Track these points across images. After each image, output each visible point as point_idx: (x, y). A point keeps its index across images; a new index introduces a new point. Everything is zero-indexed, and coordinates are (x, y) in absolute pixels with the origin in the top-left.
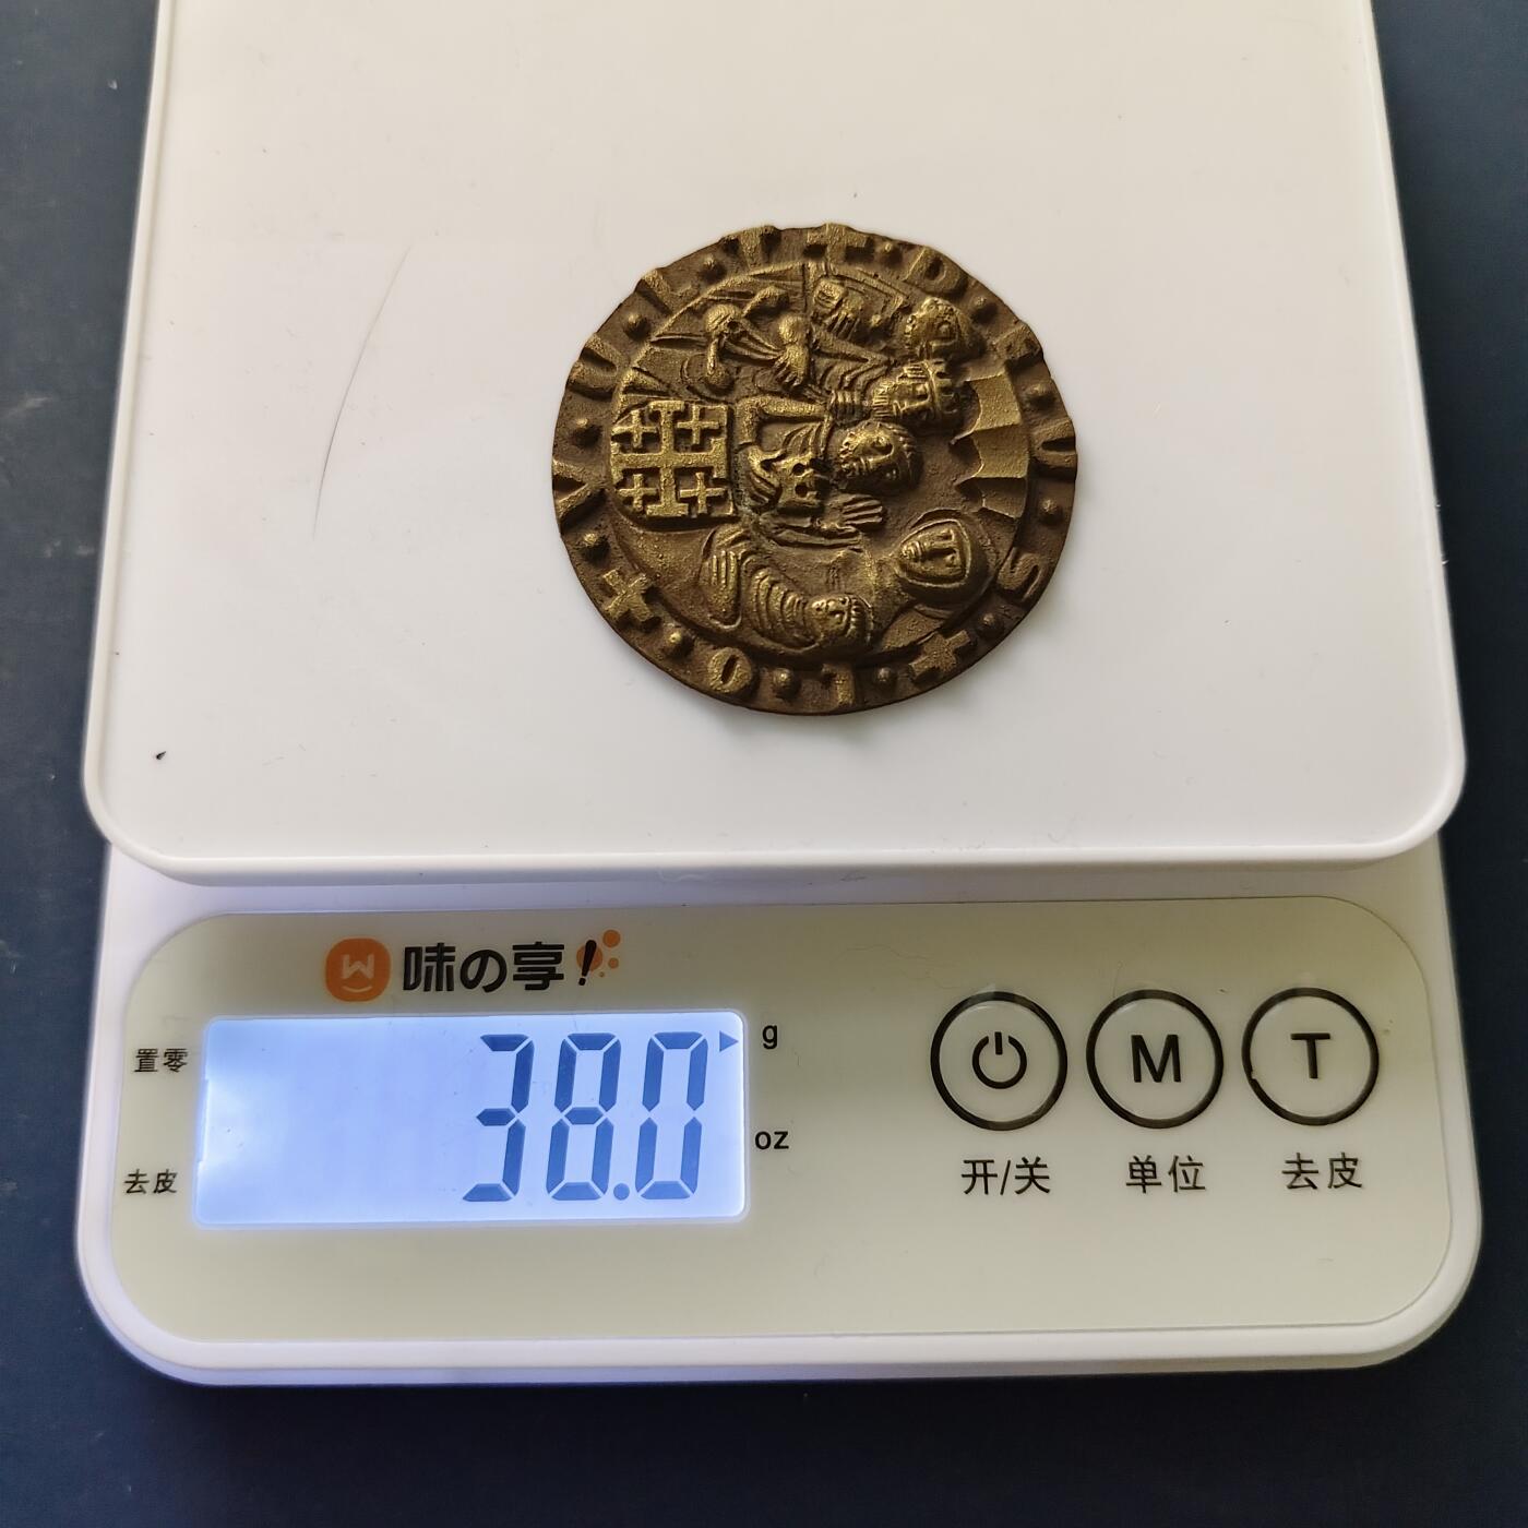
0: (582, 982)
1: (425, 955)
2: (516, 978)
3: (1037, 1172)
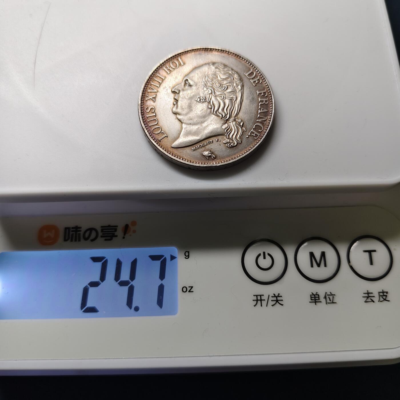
0: (124, 238)
1: (71, 230)
2: (102, 237)
3: (279, 298)
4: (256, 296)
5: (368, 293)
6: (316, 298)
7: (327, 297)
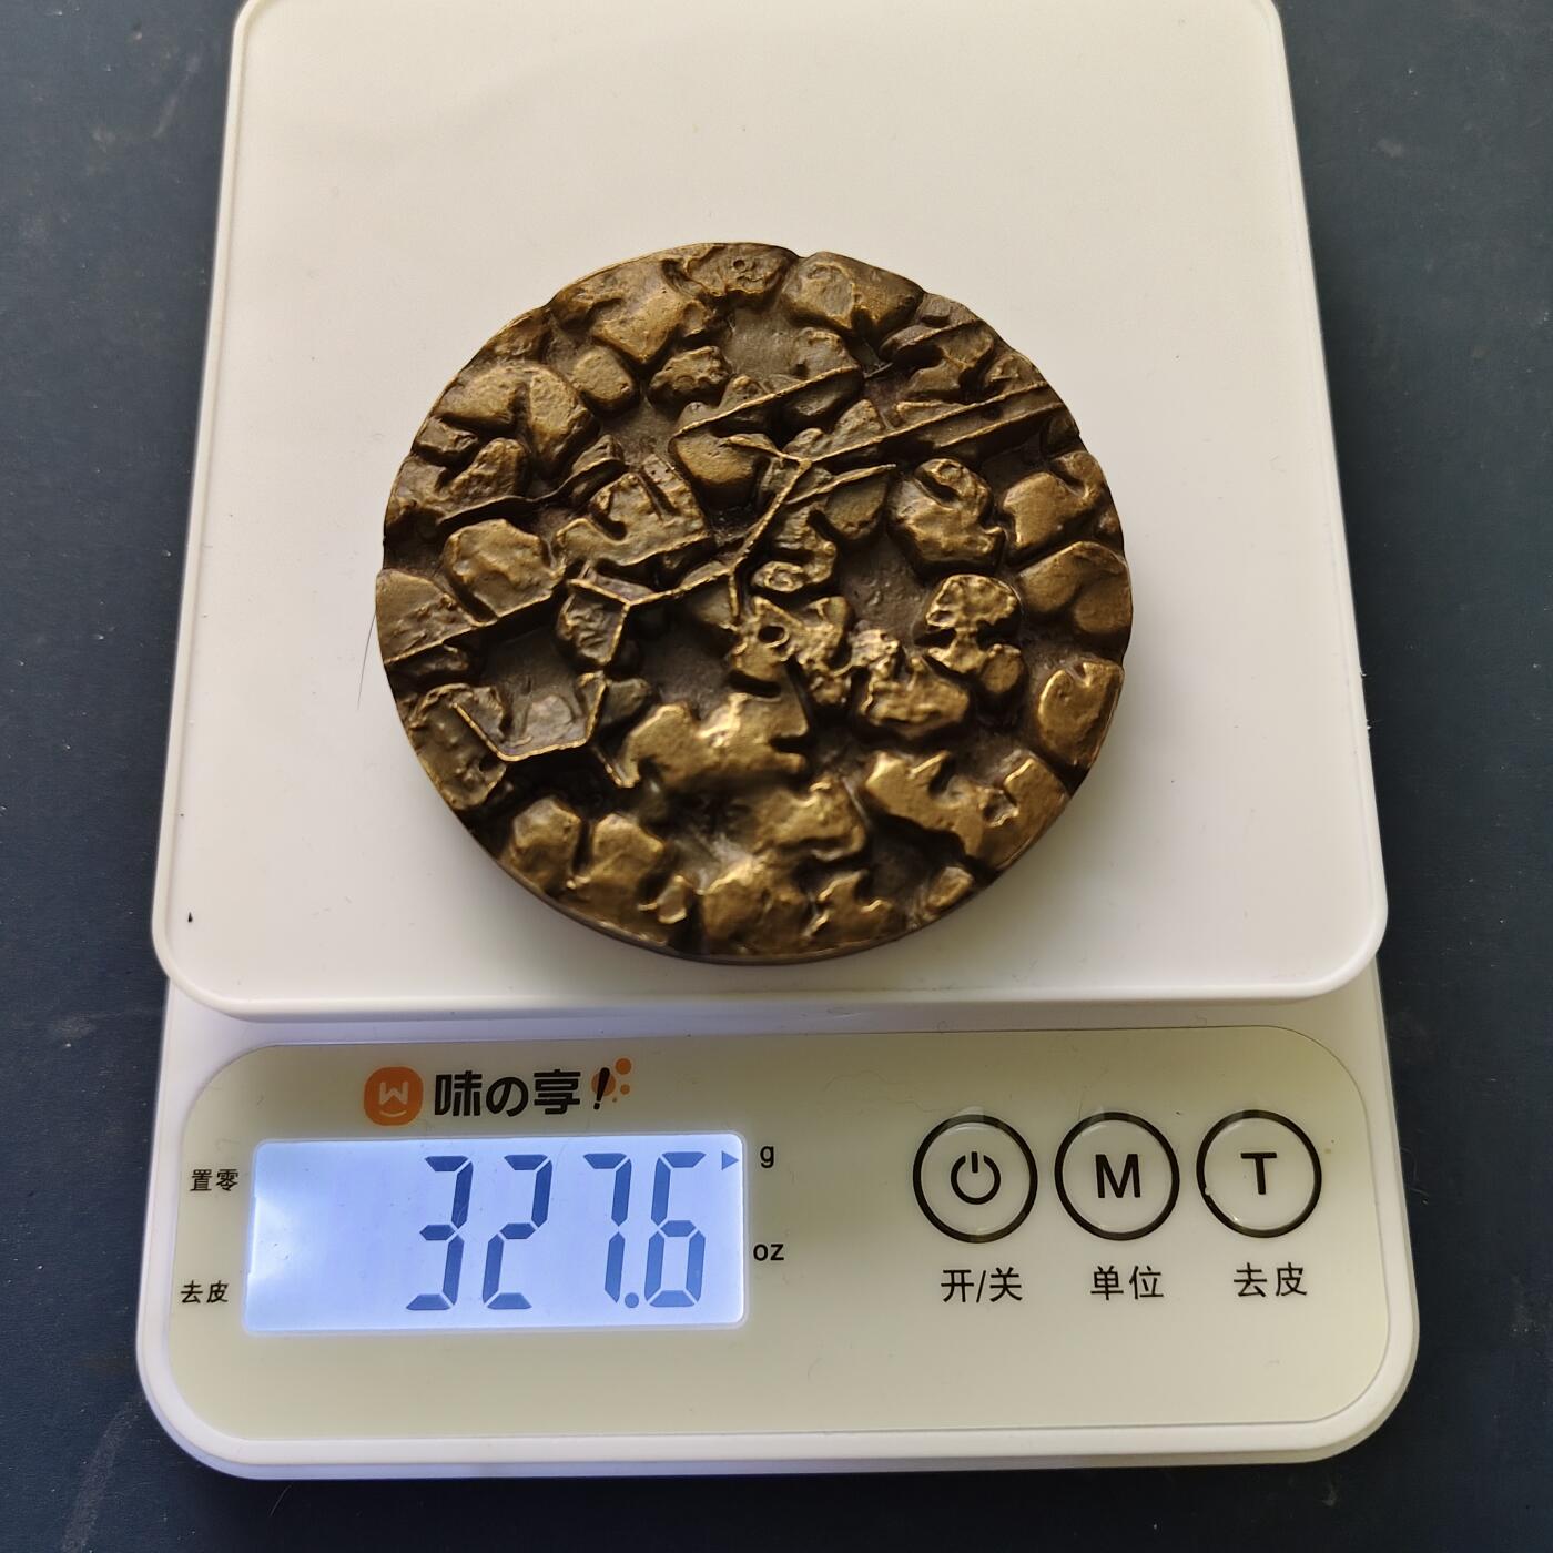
0: (597, 1107)
1: (454, 1082)
2: (537, 1103)
3: (1010, 1281)
4: (949, 1275)
5: (1249, 1271)
6: (1110, 1283)
7: (1139, 1278)
